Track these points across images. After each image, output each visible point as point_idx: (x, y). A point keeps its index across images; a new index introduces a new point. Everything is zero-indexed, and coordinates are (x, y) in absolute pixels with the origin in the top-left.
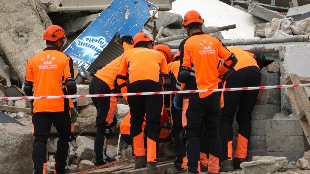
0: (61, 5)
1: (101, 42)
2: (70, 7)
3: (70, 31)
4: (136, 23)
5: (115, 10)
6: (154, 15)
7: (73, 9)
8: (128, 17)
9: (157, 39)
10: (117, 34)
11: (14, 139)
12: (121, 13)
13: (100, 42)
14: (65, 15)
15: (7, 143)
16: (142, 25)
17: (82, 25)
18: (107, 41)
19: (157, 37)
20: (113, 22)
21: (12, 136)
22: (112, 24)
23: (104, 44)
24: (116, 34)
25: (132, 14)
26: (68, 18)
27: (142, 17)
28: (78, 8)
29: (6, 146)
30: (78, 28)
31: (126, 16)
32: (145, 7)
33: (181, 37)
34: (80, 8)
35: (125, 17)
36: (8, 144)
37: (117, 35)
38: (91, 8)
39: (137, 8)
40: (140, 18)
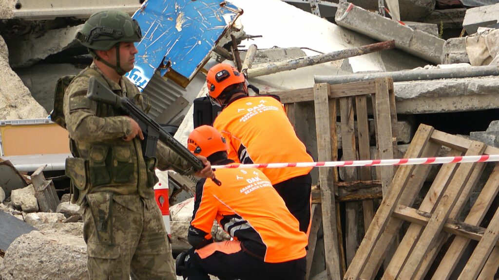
0: (18, 6)
1: (136, 76)
2: (38, 10)
3: (31, 58)
4: (200, 39)
5: (156, 13)
6: (234, 23)
7: (44, 14)
8: (182, 27)
9: (246, 70)
10: (166, 60)
11: (77, 260)
12: (169, 19)
13: (134, 76)
14: (14, 26)
15: (63, 267)
16: (211, 43)
17: (59, 45)
18: (146, 75)
19: (245, 66)
20: (155, 37)
21: (73, 254)
22: (152, 41)
23: (141, 81)
24: (162, 62)
25: (188, 21)
26: (26, 31)
27: (209, 27)
28: (53, 11)
29: (62, 273)
30: (50, 50)
31: (178, 24)
32: (214, 8)
33: (292, 64)
34: (58, 11)
35: (176, 27)
36: (65, 269)
37: (166, 62)
38: (79, 10)
39: (198, 9)
40: (205, 30)
